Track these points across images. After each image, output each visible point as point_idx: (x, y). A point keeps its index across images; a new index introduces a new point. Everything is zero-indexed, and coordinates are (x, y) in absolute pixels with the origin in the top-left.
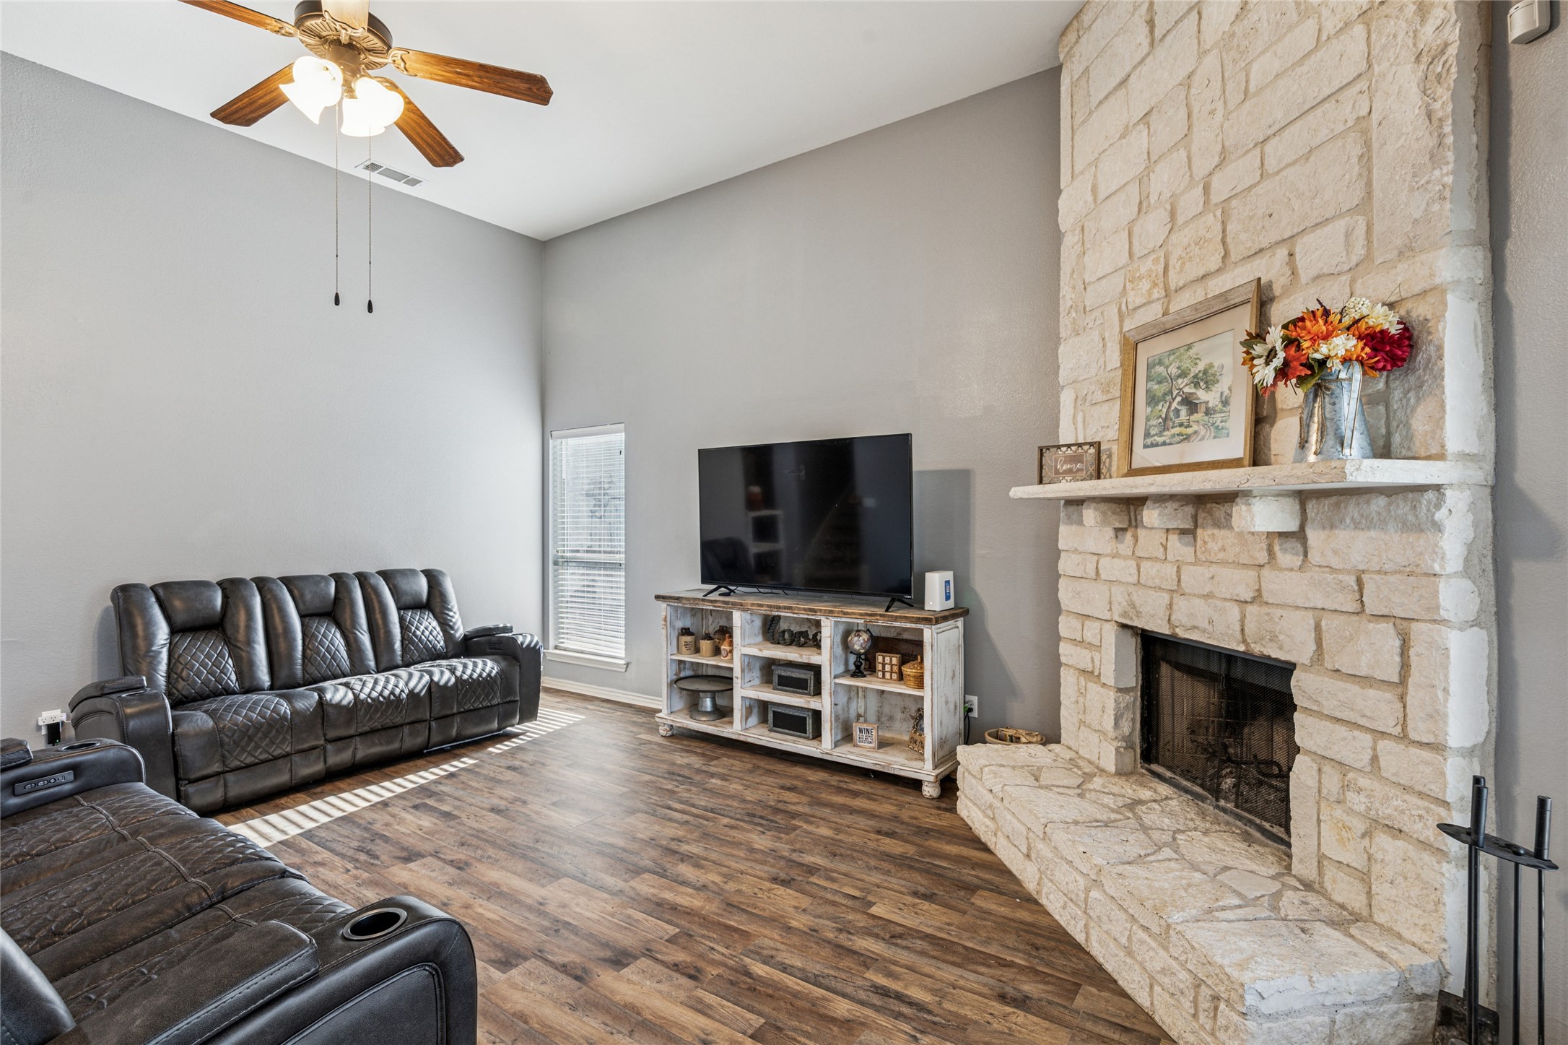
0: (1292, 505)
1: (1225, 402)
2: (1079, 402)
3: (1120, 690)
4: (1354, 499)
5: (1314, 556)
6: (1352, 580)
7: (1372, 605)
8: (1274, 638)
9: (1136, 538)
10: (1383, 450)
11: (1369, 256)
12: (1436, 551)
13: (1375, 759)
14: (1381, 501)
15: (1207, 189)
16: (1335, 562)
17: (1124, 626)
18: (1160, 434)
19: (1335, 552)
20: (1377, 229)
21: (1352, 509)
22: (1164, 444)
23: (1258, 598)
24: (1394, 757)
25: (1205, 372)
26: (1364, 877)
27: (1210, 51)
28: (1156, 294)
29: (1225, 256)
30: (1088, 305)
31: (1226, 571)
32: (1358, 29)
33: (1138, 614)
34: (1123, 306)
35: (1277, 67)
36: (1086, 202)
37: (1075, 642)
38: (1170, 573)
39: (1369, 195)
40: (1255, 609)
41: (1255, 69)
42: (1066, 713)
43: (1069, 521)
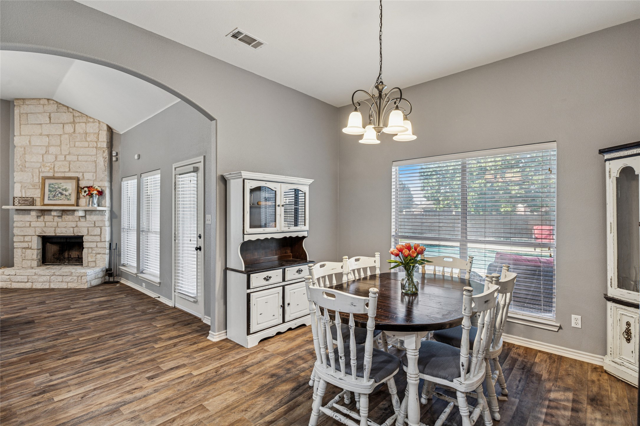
0: (84, 212)
1: (70, 195)
2: (22, 187)
3: (38, 249)
5: (87, 219)
6: (93, 222)
7: (96, 225)
8: (80, 232)
9: (44, 218)
10: (99, 206)
11: (96, 179)
12: (105, 218)
13: (97, 245)
14: (98, 212)
15: (65, 157)
16: (91, 220)
17: (39, 236)
18: (53, 198)
20: (97, 176)
21: (94, 213)
22: (54, 200)
23: (77, 226)
24: (99, 245)
25: (65, 189)
26: (95, 261)
27: (66, 134)
28: (51, 171)
29: (70, 170)
30: (27, 166)
31: (69, 223)
32: (95, 149)
33: (45, 233)
34: (40, 170)
35: (81, 145)
36: (26, 143)
37: (21, 242)
38: (55, 224)
39: (96, 171)
40: (76, 228)
41: (77, 143)
42: (16, 259)
43: (18, 214)
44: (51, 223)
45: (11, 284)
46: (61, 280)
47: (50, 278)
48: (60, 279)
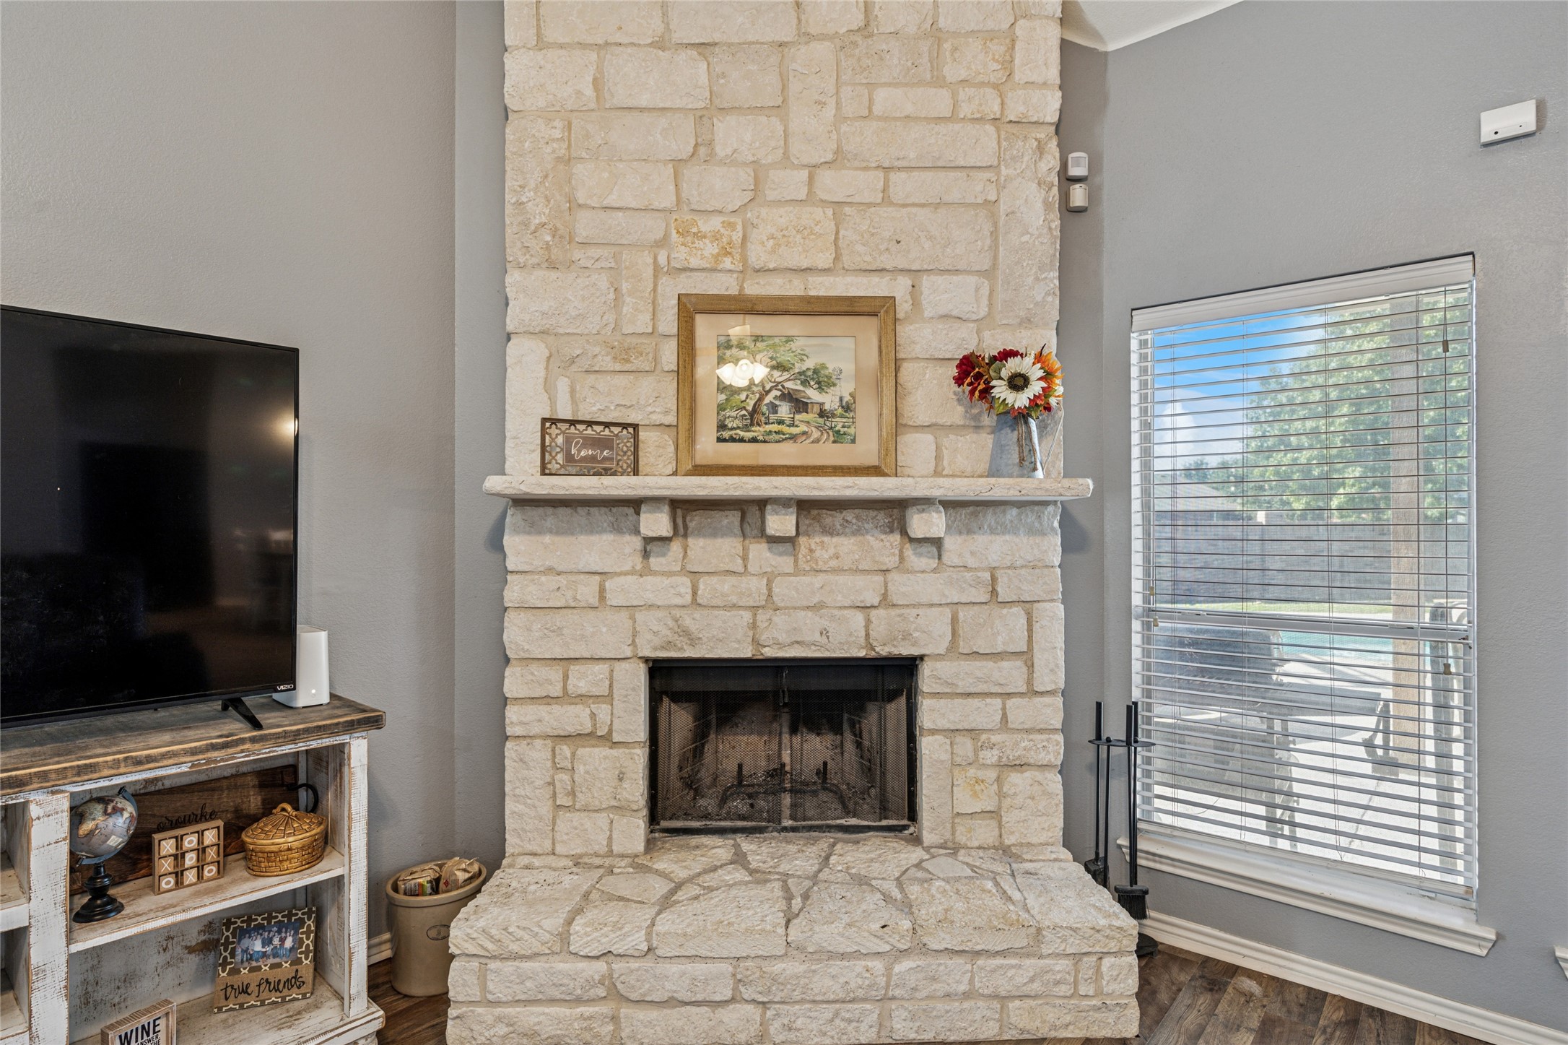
1: (847, 408)
2: (557, 362)
3: (645, 744)
4: (991, 510)
5: (946, 558)
6: (987, 575)
7: (1004, 593)
8: (907, 636)
11: (992, 312)
12: (1054, 550)
13: (1004, 716)
14: (1014, 511)
15: (812, 178)
16: (971, 562)
18: (746, 428)
19: (972, 553)
20: (999, 296)
21: (990, 517)
22: (754, 440)
23: (886, 601)
24: (1021, 712)
25: (816, 371)
26: (995, 814)
27: (822, 37)
28: (727, 263)
29: (837, 259)
30: (582, 233)
31: (841, 579)
32: (990, 129)
33: (693, 641)
34: (662, 259)
35: (909, 109)
36: (579, 93)
37: (548, 699)
38: (756, 586)
39: (994, 266)
40: (882, 612)
41: (881, 95)
42: (520, 808)
43: (533, 528)
44: (732, 580)
45: (614, 1019)
46: (963, 987)
47: (889, 969)
48: (956, 975)
